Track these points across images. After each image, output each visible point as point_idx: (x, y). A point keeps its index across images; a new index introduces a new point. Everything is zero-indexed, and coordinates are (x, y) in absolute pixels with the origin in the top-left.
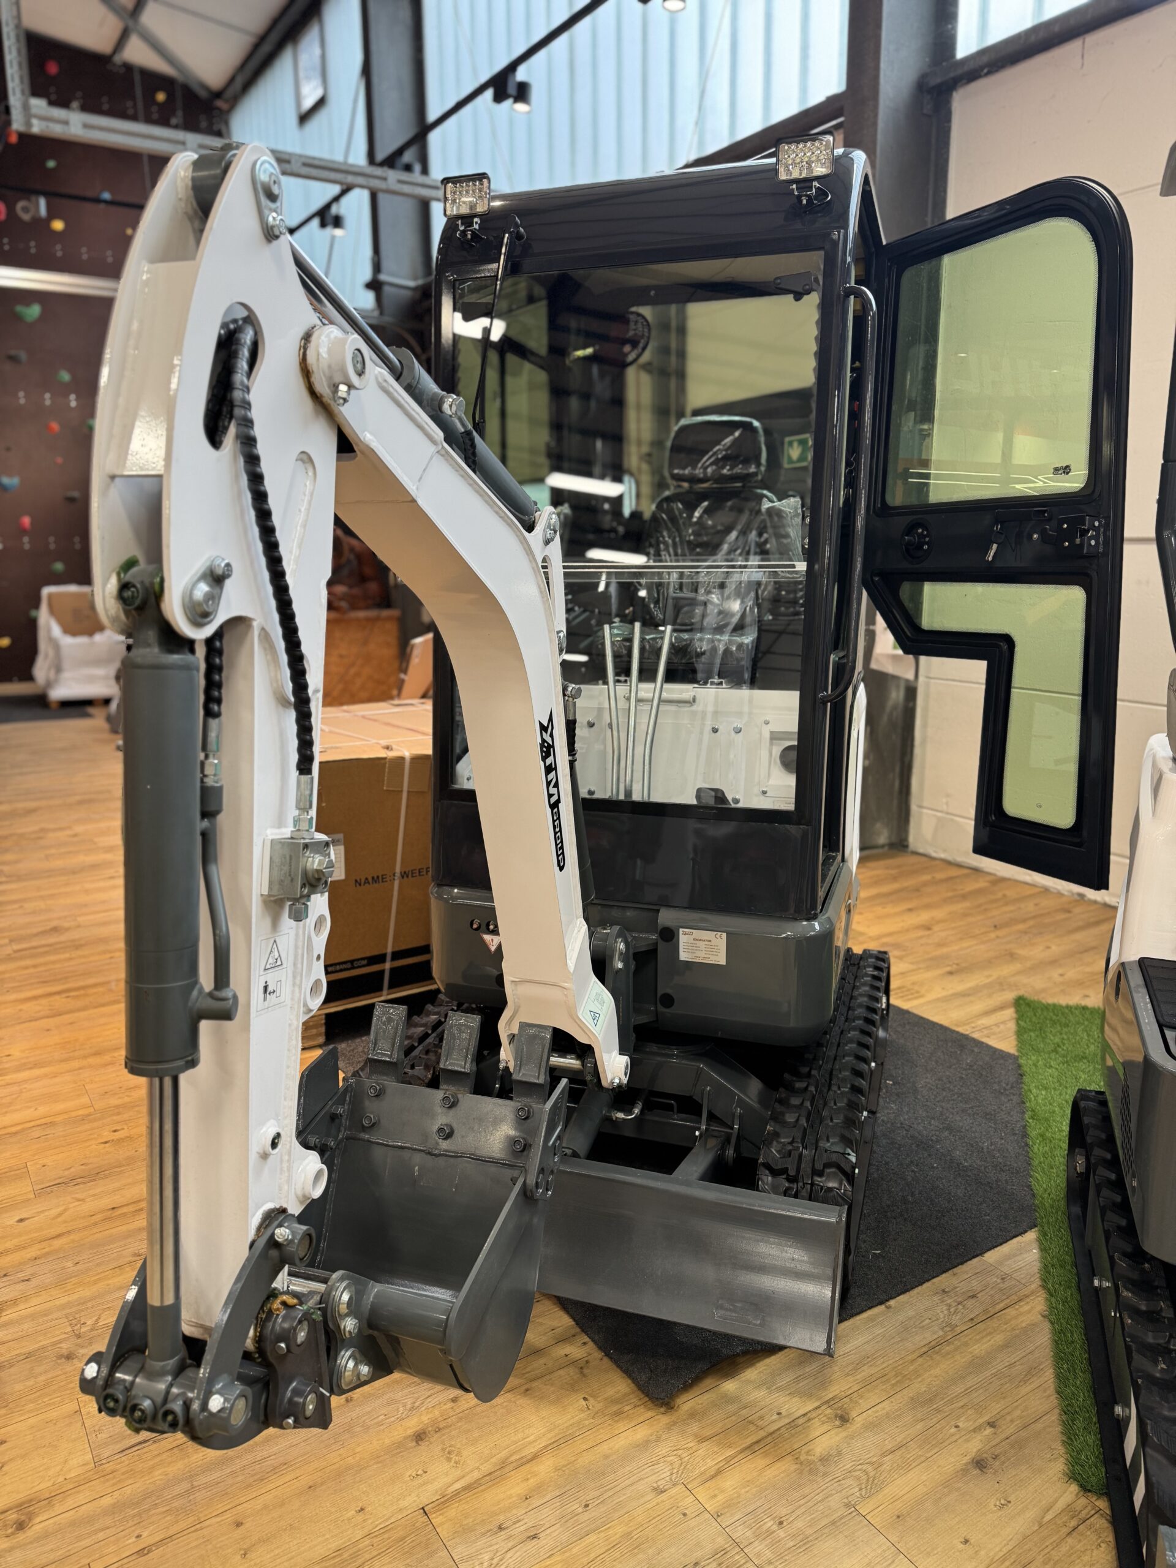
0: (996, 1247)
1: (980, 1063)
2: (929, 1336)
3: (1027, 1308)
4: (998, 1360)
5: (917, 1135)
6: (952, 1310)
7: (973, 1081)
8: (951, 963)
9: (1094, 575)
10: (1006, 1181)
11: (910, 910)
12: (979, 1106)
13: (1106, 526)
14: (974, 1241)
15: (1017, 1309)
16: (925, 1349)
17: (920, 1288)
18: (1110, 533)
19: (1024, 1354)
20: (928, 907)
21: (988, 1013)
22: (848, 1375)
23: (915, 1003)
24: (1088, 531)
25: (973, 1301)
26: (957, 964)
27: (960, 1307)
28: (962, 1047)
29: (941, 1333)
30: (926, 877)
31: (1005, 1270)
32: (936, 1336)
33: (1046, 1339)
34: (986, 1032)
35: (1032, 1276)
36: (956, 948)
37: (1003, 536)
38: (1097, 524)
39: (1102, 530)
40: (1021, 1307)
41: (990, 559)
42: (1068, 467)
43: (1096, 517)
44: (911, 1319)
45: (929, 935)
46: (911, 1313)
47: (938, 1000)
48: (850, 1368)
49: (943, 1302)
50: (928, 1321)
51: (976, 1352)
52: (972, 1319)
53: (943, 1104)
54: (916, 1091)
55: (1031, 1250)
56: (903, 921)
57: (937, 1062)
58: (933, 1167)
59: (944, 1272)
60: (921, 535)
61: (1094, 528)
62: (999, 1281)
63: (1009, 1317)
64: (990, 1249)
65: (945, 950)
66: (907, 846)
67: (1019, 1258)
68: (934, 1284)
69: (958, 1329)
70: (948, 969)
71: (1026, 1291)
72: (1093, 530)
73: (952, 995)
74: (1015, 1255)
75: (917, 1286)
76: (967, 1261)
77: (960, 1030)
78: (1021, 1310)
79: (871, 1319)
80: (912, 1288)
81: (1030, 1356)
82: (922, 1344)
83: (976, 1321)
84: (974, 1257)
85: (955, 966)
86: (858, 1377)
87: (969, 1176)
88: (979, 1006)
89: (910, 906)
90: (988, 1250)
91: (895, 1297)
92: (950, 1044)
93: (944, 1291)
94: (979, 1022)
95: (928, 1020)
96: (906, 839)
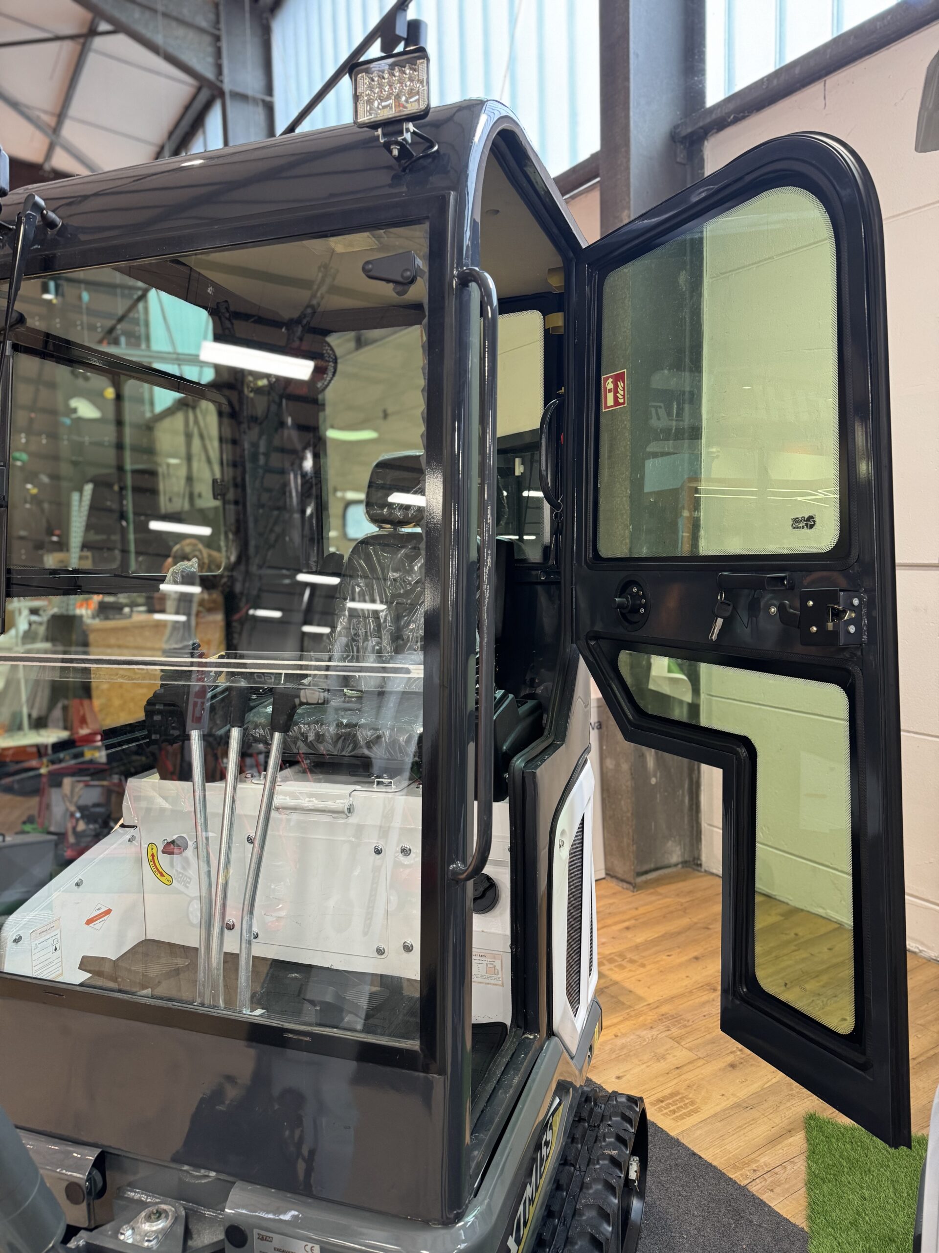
9: (856, 670)
13: (871, 604)
18: (876, 613)
23: (688, 1123)
24: (845, 612)
28: (738, 1215)
34: (769, 1180)
37: (731, 608)
38: (856, 602)
39: (864, 610)
41: (714, 637)
42: (811, 518)
43: (854, 591)
56: (688, 977)
60: (635, 596)
61: (852, 608)
66: (700, 865)
70: (732, 1058)
72: (851, 610)
88: (762, 1129)
92: (723, 1209)
94: (762, 1160)
95: (700, 1157)
96: (699, 858)
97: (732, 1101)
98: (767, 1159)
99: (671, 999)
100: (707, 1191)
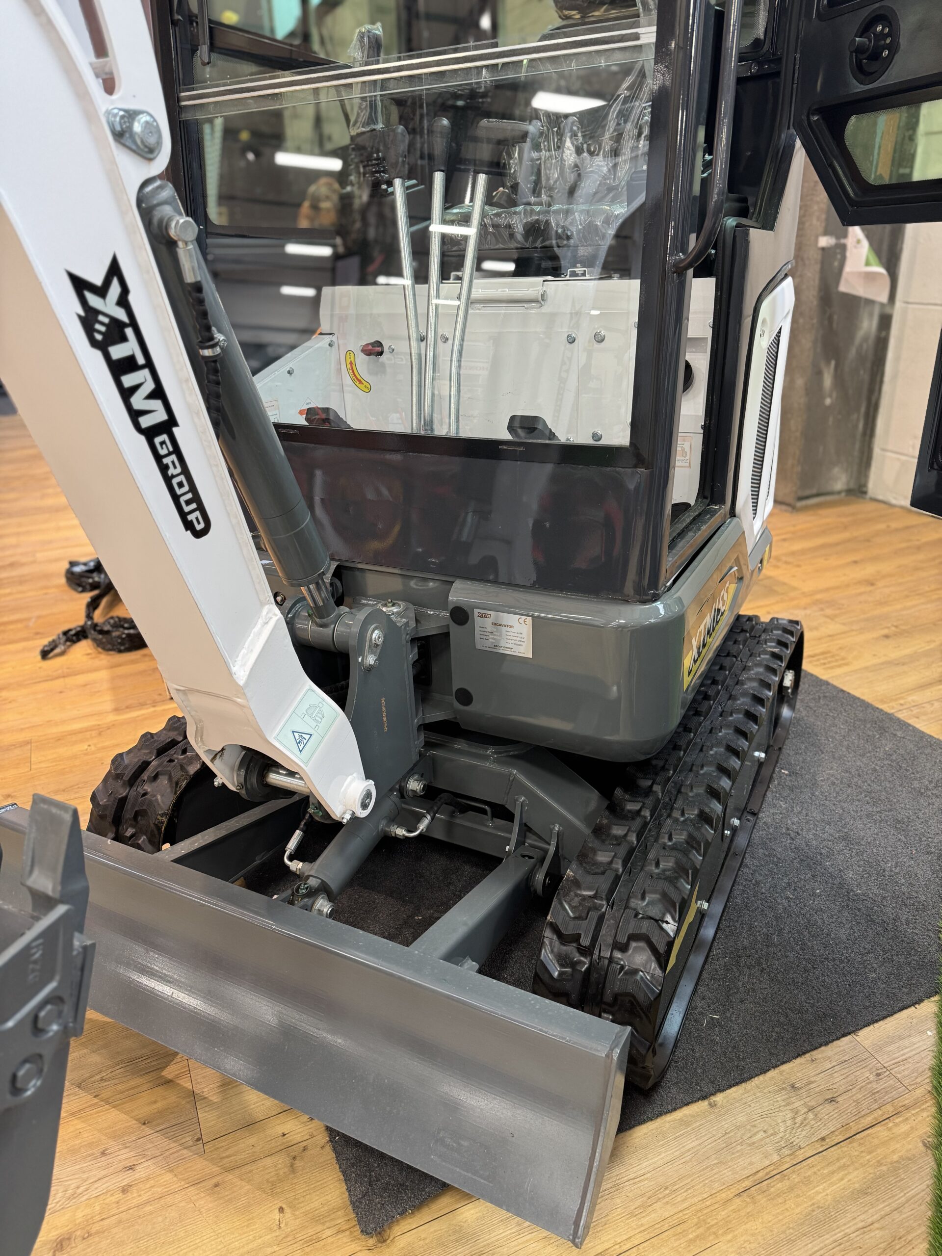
0: (877, 1021)
1: (902, 751)
2: (759, 1161)
3: (904, 1128)
4: (849, 1216)
5: (804, 846)
6: (799, 1119)
7: (888, 774)
8: (889, 625)
10: (908, 923)
11: (855, 562)
12: (890, 810)
14: (849, 1011)
15: (890, 1129)
16: (747, 1184)
17: (761, 1077)
19: (888, 1209)
20: (875, 559)
21: (922, 687)
22: (632, 1215)
23: (839, 671)
25: (829, 1107)
26: (896, 627)
27: (811, 1115)
28: (883, 730)
29: (775, 1158)
30: (881, 526)
31: (884, 1059)
32: (767, 1163)
33: (924, 1186)
34: (916, 711)
35: (921, 1074)
36: (899, 606)
40: (896, 1125)
44: (738, 1128)
45: (870, 591)
46: (741, 1118)
47: (866, 668)
48: (638, 1202)
49: (788, 1104)
50: (761, 1135)
51: (819, 1197)
52: (823, 1139)
53: (845, 805)
54: (815, 784)
55: (924, 1032)
56: (845, 575)
57: (848, 748)
58: (814, 894)
59: (799, 1055)
62: (872, 1077)
63: (876, 1141)
64: (868, 1025)
65: (886, 609)
66: (865, 493)
67: (906, 1042)
68: (781, 1073)
69: (801, 1154)
70: (886, 631)
71: (907, 1100)
73: (883, 664)
74: (901, 1038)
75: (757, 1075)
76: (833, 1040)
77: (885, 707)
78: (897, 1131)
79: (685, 1123)
80: (751, 1078)
81: (896, 1215)
82: (747, 1173)
83: (829, 1142)
84: (844, 1035)
85: (893, 628)
86: (644, 1221)
87: (859, 910)
88: (912, 679)
89: (856, 557)
90: (865, 1026)
91: (724, 1090)
92: (869, 726)
93: (793, 1086)
94: (910, 698)
95: (848, 693)
96: (865, 485)
97: (883, 659)
98: (916, 697)
99: (827, 590)
100: (855, 714)
